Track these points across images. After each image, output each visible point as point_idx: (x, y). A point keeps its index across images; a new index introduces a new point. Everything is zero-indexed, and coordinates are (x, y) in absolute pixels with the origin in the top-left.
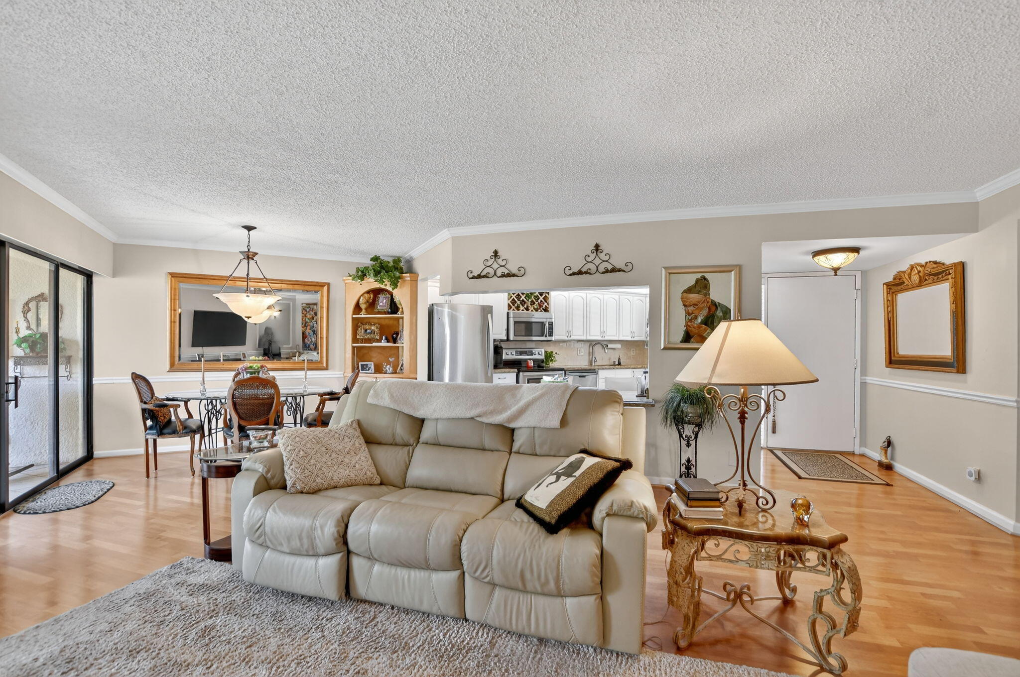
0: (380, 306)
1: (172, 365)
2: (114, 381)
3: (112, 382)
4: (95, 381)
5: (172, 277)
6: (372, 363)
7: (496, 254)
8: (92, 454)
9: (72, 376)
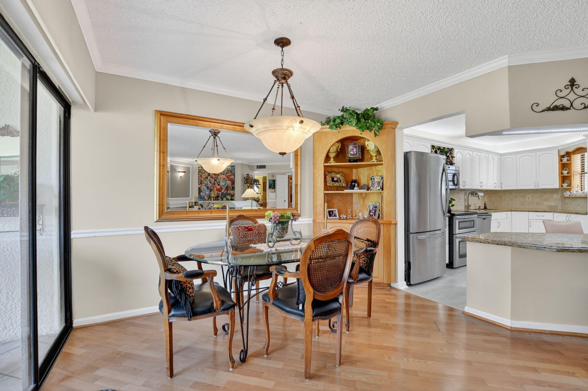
0: (351, 154)
1: (161, 213)
2: (96, 235)
3: (93, 235)
4: (74, 234)
5: (161, 114)
6: (336, 210)
7: (572, 83)
8: (71, 323)
9: (45, 229)
